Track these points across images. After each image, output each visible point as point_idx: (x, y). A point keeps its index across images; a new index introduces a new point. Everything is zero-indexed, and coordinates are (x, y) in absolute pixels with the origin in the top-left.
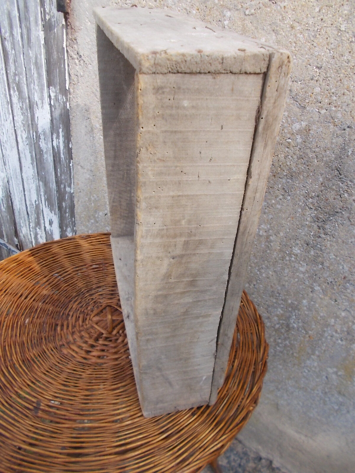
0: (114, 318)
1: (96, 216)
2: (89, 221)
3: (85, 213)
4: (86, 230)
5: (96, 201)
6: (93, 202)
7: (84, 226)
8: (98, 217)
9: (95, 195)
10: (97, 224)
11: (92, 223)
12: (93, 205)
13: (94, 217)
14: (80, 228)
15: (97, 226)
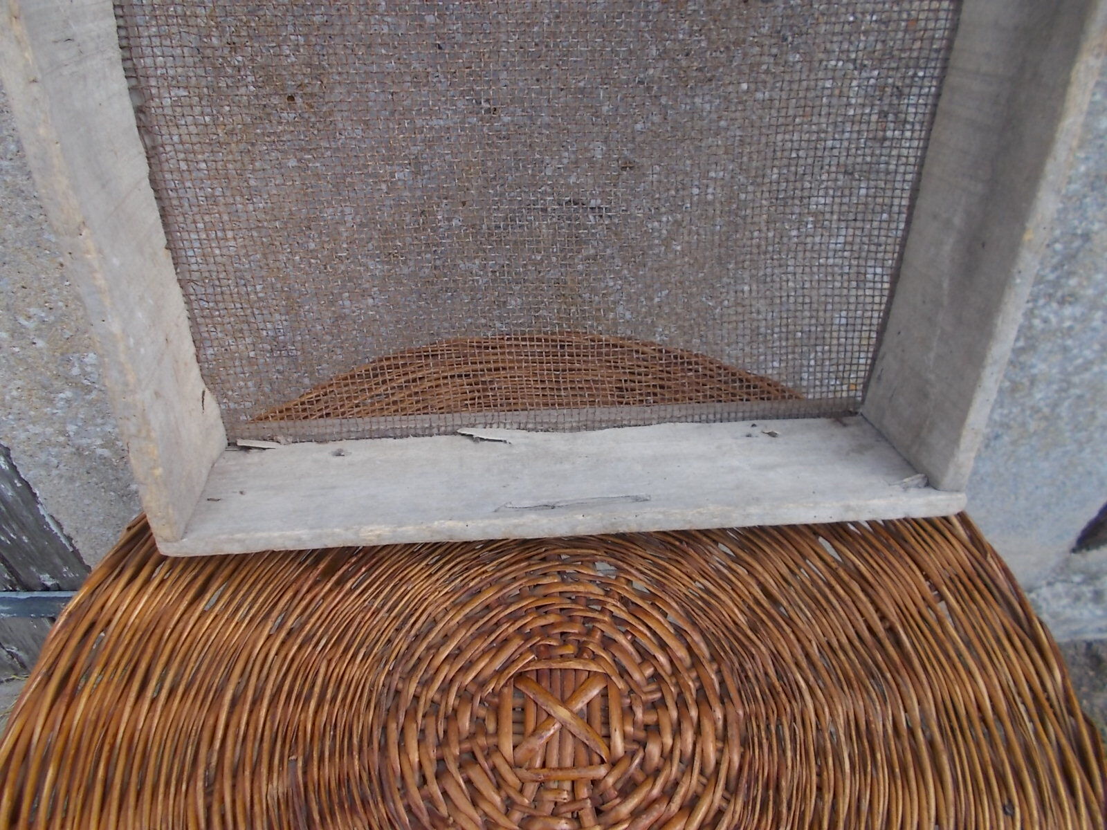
0: (580, 705)
1: (75, 371)
2: (51, 402)
3: (19, 383)
4: (49, 430)
5: (51, 325)
6: (39, 336)
7: (34, 423)
8: (85, 374)
9: (33, 311)
10: (94, 395)
11: (68, 401)
12: (41, 343)
13: (68, 380)
14: (23, 436)
15: (91, 403)
